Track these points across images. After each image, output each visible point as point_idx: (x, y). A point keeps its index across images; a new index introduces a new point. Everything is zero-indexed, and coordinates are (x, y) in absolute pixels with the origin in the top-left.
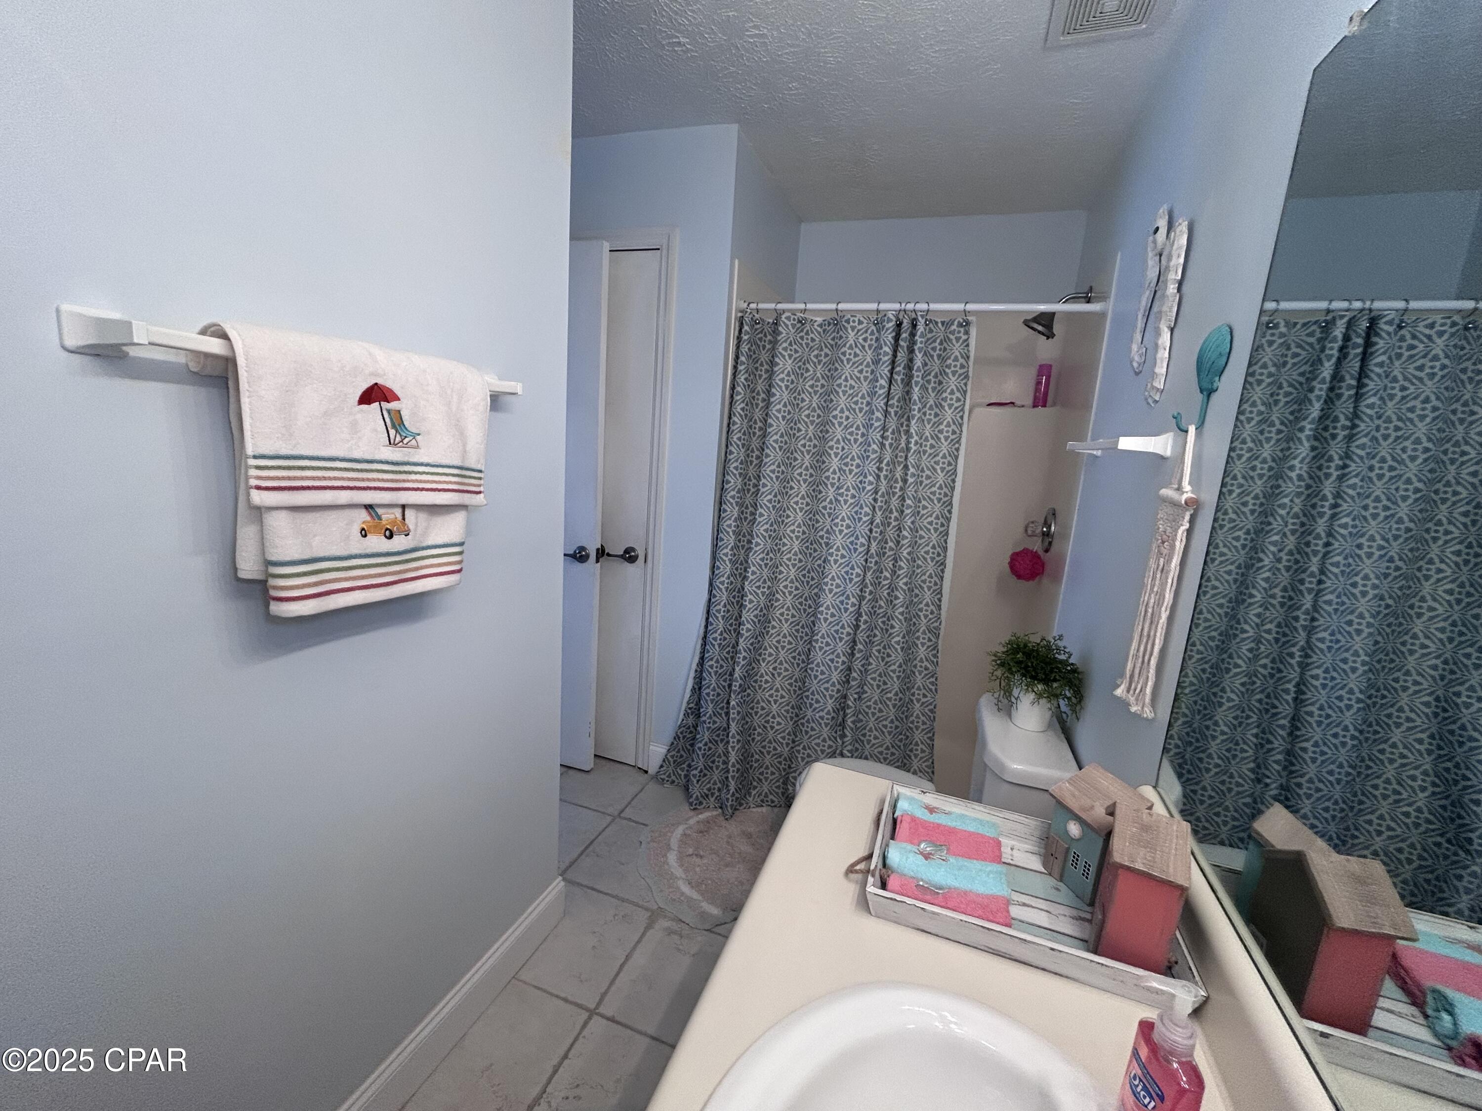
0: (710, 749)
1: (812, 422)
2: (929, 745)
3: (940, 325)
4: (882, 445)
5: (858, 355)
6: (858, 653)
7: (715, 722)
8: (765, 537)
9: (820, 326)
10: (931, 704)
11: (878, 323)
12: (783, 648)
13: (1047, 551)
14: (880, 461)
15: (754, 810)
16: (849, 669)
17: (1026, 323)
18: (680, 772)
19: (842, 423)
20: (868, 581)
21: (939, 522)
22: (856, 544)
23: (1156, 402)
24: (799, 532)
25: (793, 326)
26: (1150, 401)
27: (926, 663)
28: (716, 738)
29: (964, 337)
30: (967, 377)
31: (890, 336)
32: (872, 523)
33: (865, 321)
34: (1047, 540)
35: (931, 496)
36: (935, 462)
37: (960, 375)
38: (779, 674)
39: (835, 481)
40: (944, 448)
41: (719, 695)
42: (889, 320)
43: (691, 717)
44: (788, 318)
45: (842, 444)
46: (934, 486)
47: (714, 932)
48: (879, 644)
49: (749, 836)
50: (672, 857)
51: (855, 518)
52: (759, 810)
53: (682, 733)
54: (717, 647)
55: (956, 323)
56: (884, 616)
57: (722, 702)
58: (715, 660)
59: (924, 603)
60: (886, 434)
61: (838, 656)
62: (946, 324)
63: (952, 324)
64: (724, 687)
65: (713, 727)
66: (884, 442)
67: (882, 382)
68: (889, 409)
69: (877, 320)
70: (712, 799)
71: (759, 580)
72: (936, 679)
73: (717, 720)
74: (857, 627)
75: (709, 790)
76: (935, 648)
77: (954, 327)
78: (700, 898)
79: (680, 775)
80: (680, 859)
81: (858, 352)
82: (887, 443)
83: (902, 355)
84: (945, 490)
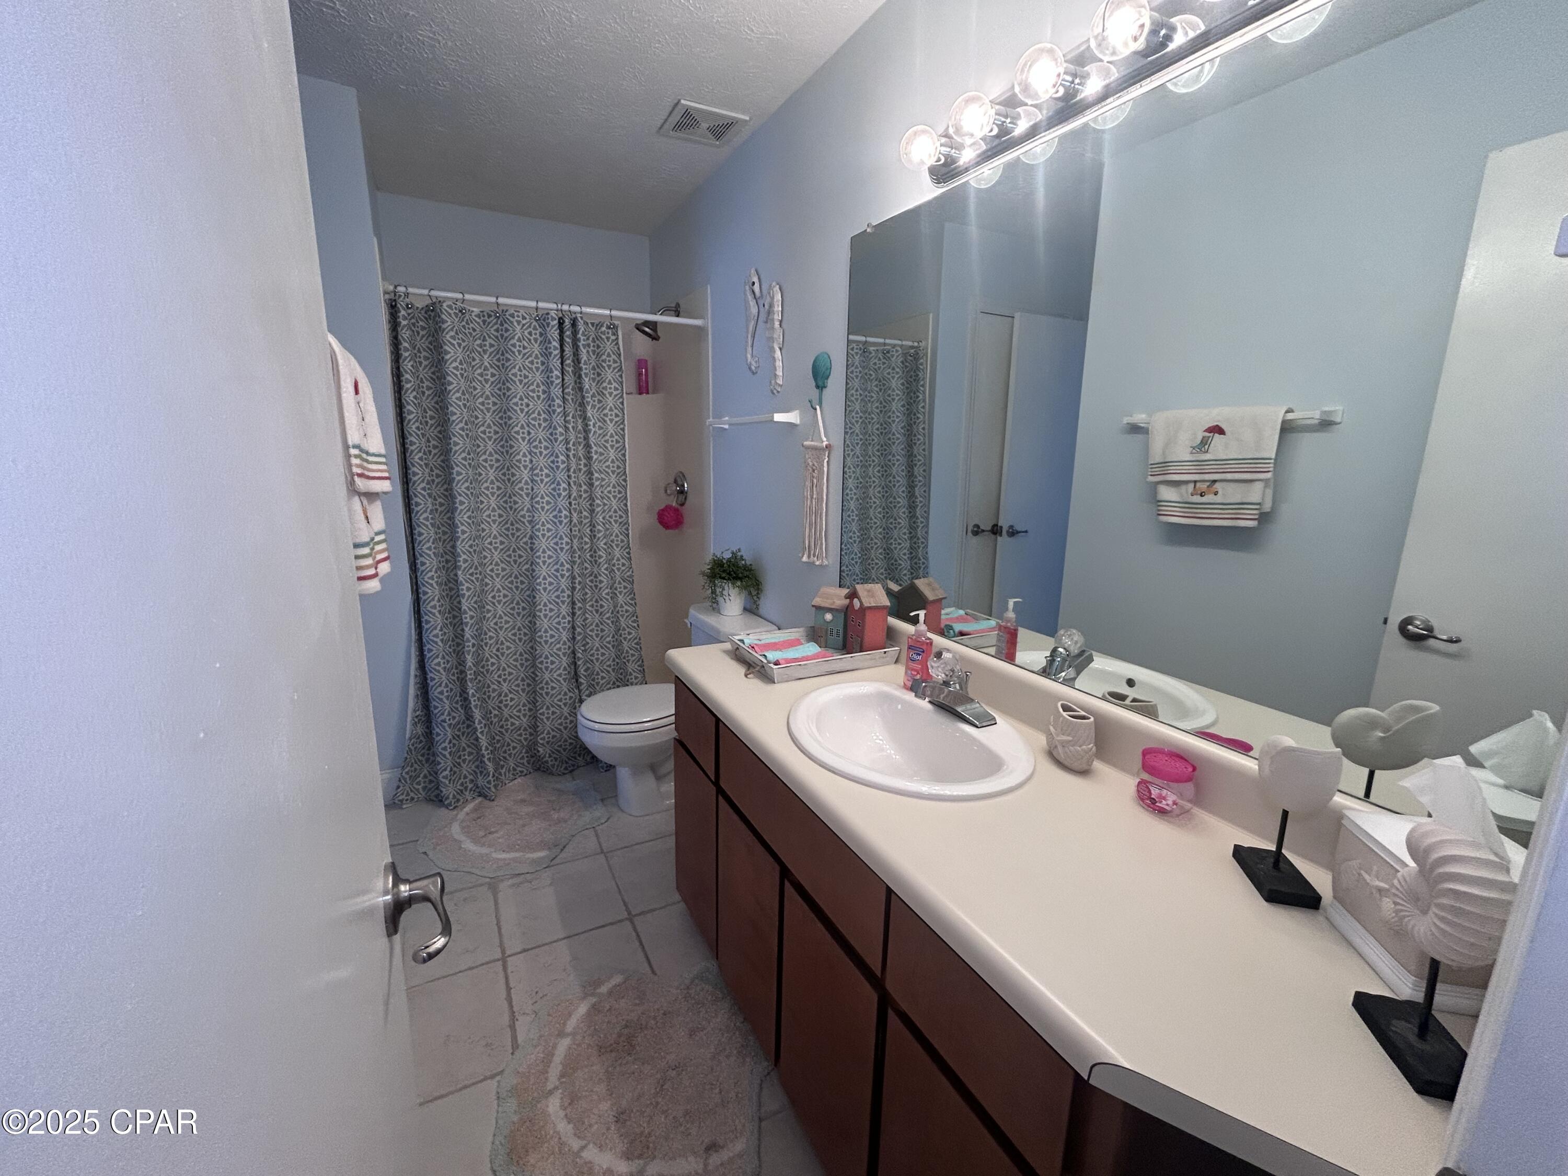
0: (454, 745)
1: (488, 410)
2: (640, 671)
3: (590, 325)
4: (566, 428)
5: (527, 348)
6: (579, 610)
7: (454, 718)
8: (469, 524)
9: (478, 316)
10: (636, 638)
11: (539, 319)
12: (501, 628)
13: (682, 505)
14: (567, 443)
15: (511, 784)
16: (573, 628)
17: (638, 327)
18: (417, 787)
19: (523, 410)
20: (575, 547)
21: (616, 490)
22: (561, 517)
23: (778, 392)
24: (494, 516)
25: (456, 315)
26: (775, 392)
27: (626, 607)
28: (458, 733)
29: (613, 338)
30: (620, 370)
31: (556, 332)
32: (570, 497)
33: (527, 317)
34: (681, 497)
35: (607, 470)
36: (605, 441)
37: (614, 369)
38: (503, 654)
39: (527, 463)
40: (611, 428)
41: (451, 690)
42: (553, 319)
43: (419, 725)
44: (450, 307)
45: (527, 428)
46: (607, 460)
47: (553, 866)
48: (591, 600)
49: (523, 801)
50: (468, 845)
51: (554, 494)
52: (516, 782)
53: (413, 745)
54: (440, 643)
55: (605, 325)
56: (591, 575)
57: (456, 696)
58: (440, 656)
59: (615, 558)
60: (568, 418)
61: (564, 617)
62: (598, 326)
63: (602, 326)
64: (454, 681)
65: (454, 723)
66: (567, 425)
67: (556, 373)
68: (566, 397)
69: (537, 316)
70: (467, 793)
71: (471, 568)
72: (637, 617)
73: (455, 715)
74: (574, 588)
75: (462, 784)
76: (632, 592)
77: (604, 329)
78: (522, 854)
79: (418, 790)
80: (476, 841)
81: (526, 344)
82: (570, 426)
83: (568, 350)
84: (617, 463)
